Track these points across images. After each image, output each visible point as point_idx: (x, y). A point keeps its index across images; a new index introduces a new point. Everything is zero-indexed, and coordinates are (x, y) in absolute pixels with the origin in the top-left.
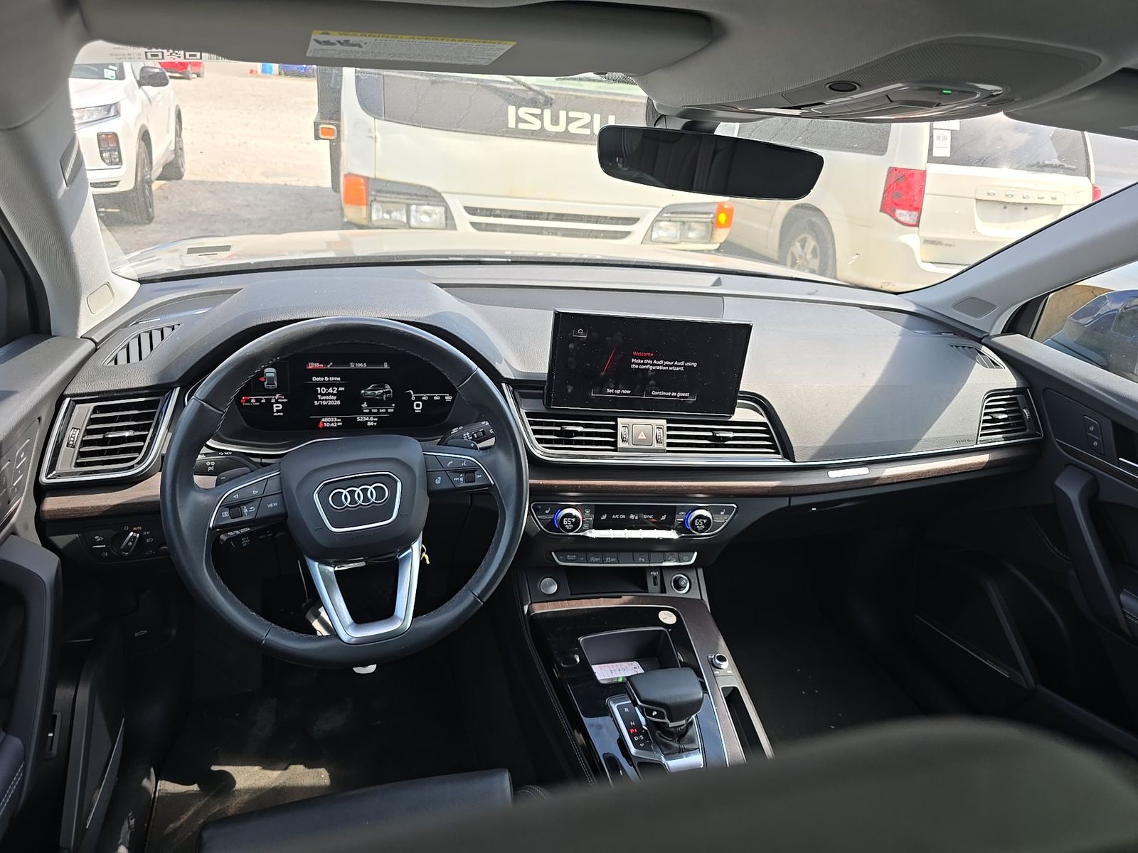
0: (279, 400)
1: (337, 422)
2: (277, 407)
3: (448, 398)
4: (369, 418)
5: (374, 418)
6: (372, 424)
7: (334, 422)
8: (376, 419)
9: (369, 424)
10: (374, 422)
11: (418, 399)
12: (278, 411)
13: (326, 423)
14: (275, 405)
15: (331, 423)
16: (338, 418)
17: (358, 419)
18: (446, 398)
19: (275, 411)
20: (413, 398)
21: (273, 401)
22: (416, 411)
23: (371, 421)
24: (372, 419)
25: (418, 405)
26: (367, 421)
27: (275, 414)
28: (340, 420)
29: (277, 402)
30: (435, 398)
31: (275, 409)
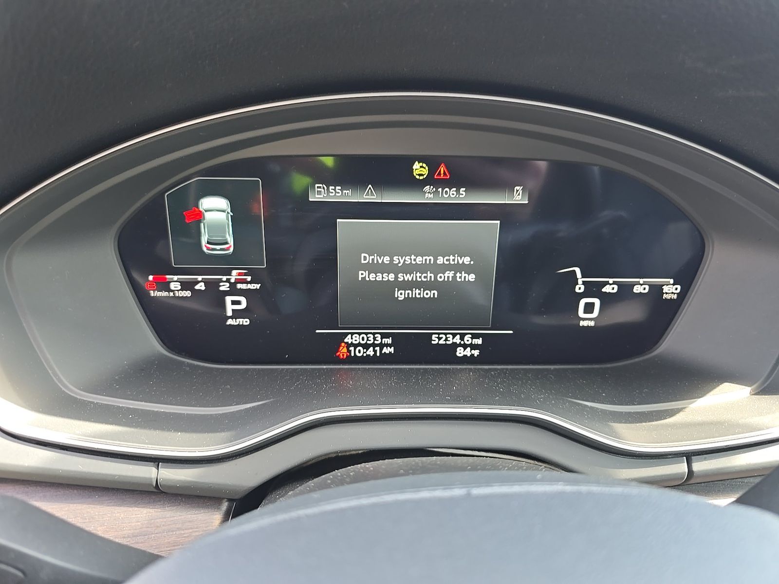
0: (239, 286)
1: (382, 346)
2: (234, 303)
3: (671, 290)
4: (462, 337)
5: (474, 336)
6: (468, 352)
7: (374, 345)
8: (479, 341)
9: (460, 352)
10: (473, 347)
11: (593, 290)
12: (237, 314)
13: (356, 346)
14: (229, 299)
15: (366, 346)
16: (383, 336)
17: (435, 340)
18: (666, 289)
19: (229, 313)
20: (580, 288)
21: (225, 287)
22: (582, 323)
23: (465, 346)
24: (468, 339)
25: (589, 308)
26: (455, 346)
27: (230, 322)
28: (389, 341)
29: (233, 290)
30: (637, 289)
31: (230, 309)
